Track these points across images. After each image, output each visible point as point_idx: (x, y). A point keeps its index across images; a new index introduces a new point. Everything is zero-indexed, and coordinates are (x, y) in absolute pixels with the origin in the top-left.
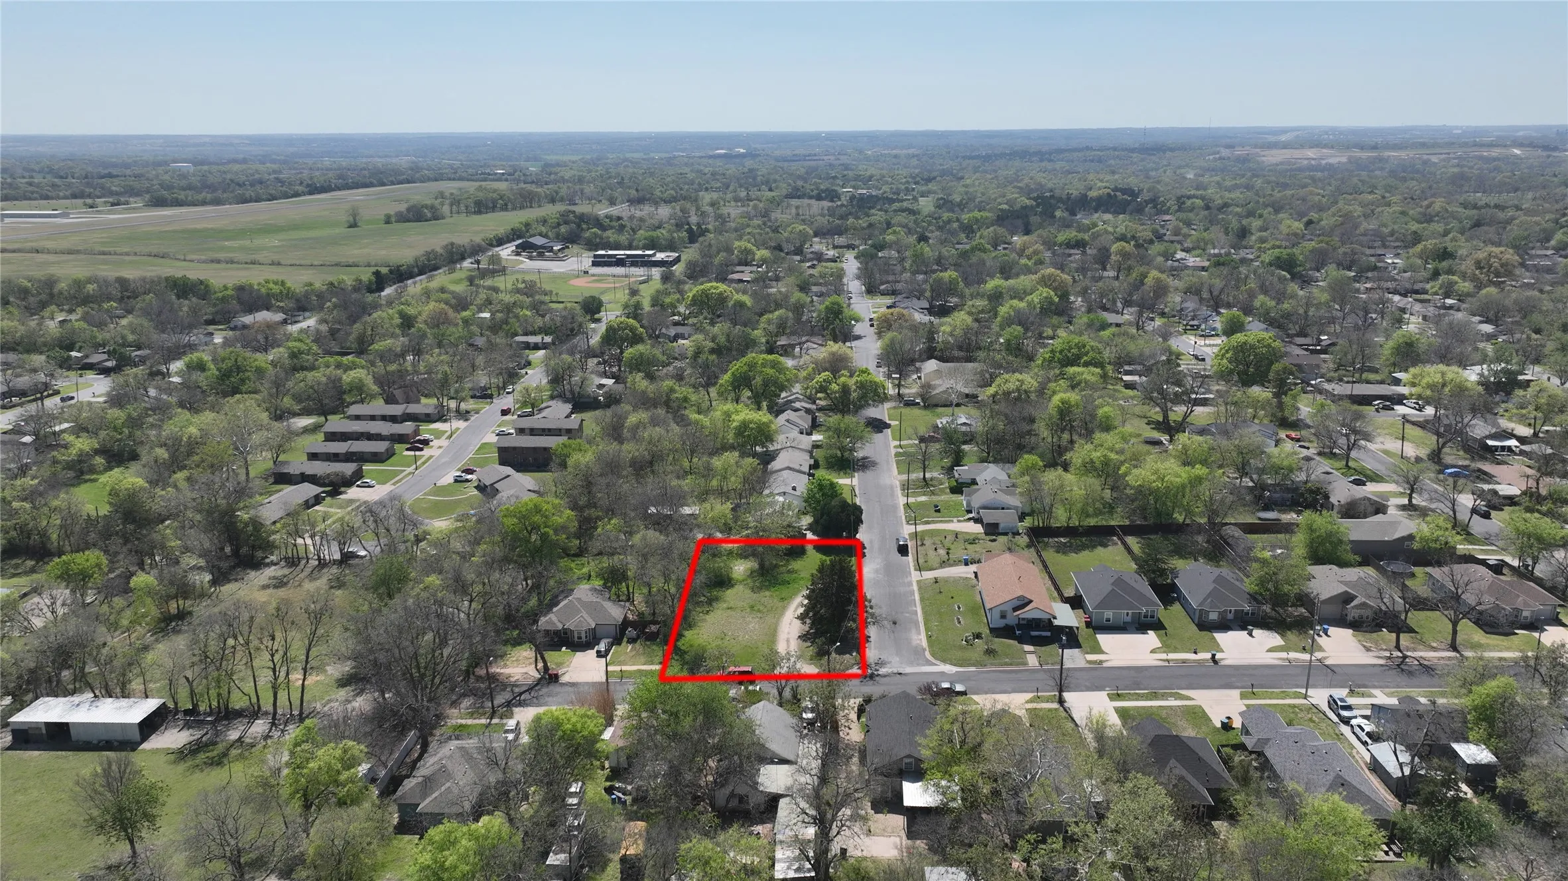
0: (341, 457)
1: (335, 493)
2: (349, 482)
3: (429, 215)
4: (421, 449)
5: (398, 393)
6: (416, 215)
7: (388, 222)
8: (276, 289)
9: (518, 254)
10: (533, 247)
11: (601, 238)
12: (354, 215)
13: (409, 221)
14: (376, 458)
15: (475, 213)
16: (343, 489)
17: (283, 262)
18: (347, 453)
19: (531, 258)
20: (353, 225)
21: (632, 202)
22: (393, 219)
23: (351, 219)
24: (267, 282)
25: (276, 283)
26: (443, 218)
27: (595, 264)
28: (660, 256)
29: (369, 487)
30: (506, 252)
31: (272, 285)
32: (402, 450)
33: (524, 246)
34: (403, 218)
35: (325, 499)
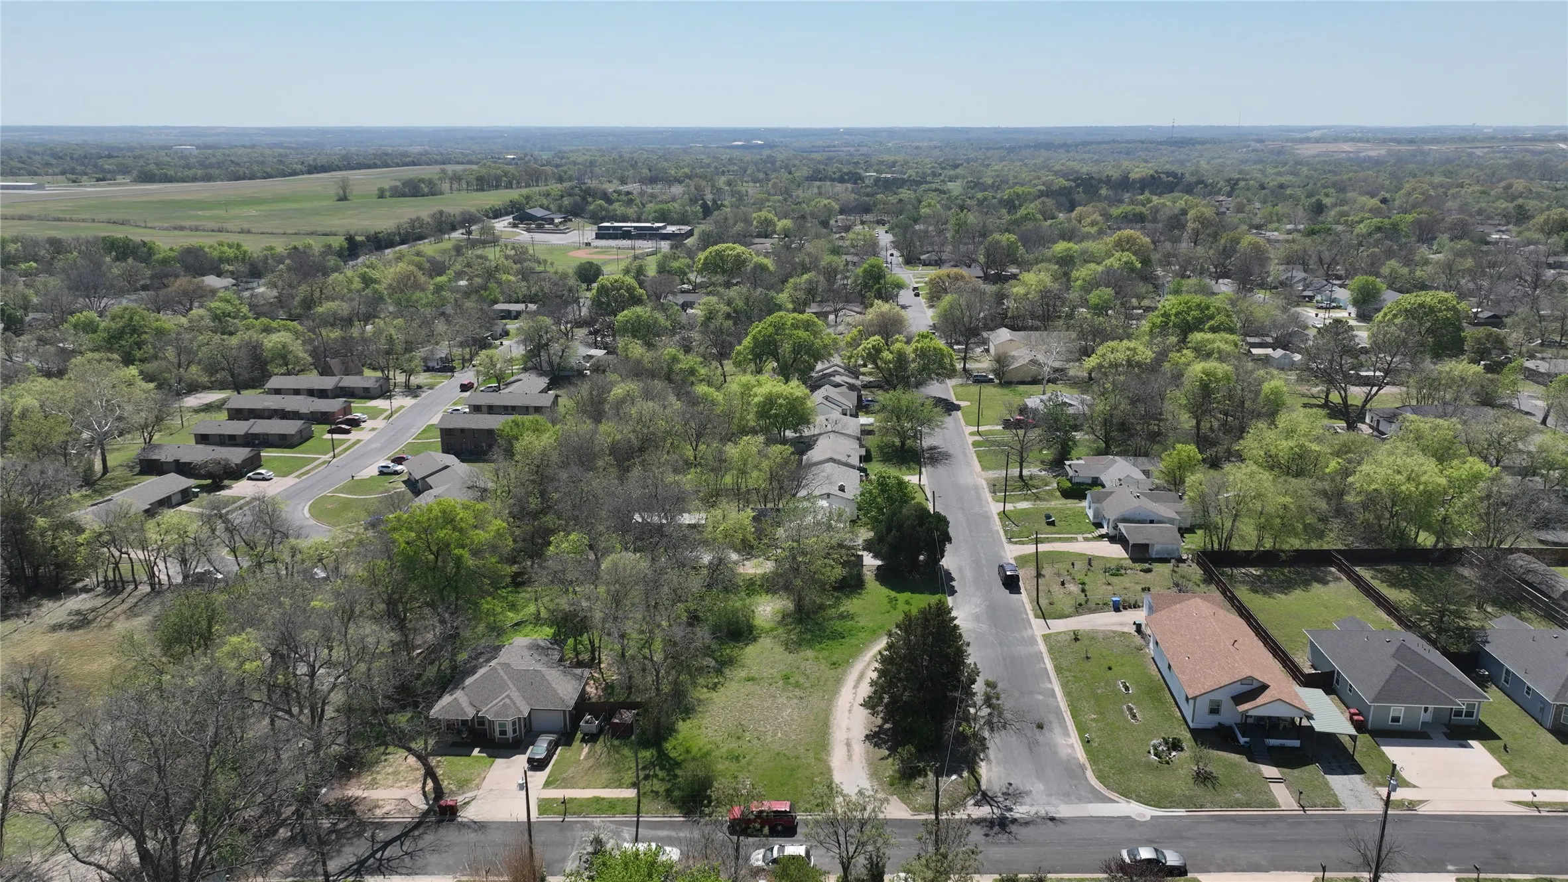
0: (239, 441)
1: (217, 486)
2: (237, 473)
3: (426, 190)
4: (347, 432)
5: (334, 363)
6: (412, 190)
7: (381, 196)
8: (230, 253)
9: (515, 226)
10: (532, 218)
11: (607, 210)
12: (344, 188)
13: (404, 195)
14: (284, 442)
15: (477, 190)
16: (226, 482)
17: (253, 230)
18: (246, 435)
19: (529, 230)
20: (343, 198)
21: (642, 181)
22: (388, 194)
23: (341, 192)
26: (442, 193)
27: (598, 237)
28: (671, 229)
29: (264, 479)
30: (501, 225)
31: (226, 248)
32: (322, 433)
33: (522, 217)
34: (397, 193)
35: (196, 495)
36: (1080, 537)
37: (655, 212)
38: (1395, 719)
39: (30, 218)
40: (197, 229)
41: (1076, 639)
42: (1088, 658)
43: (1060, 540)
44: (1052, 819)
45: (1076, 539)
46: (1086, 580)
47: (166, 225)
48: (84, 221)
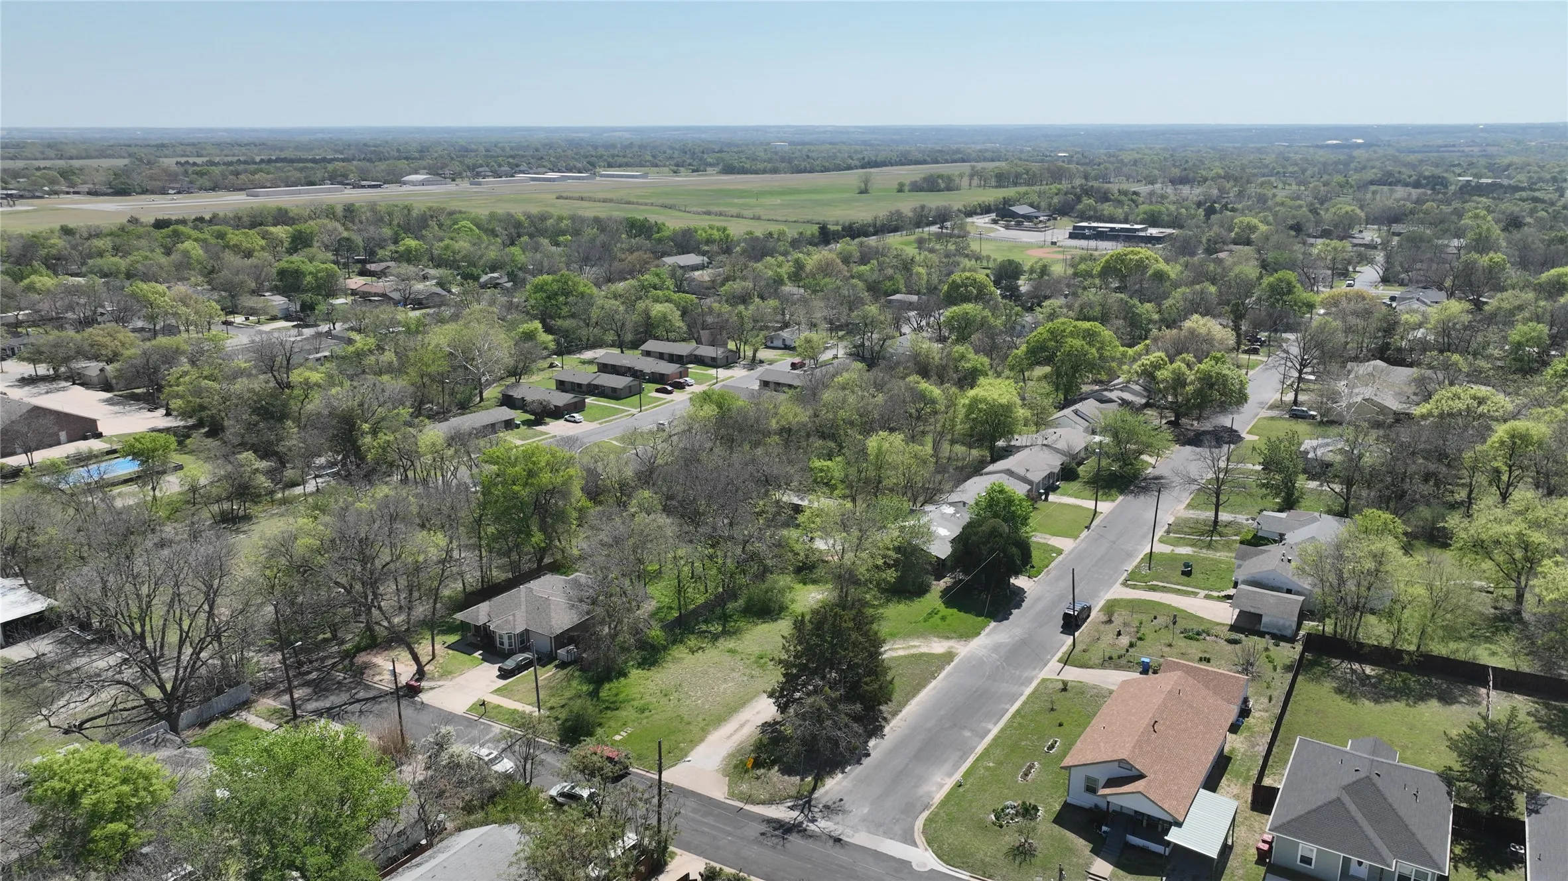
0: (584, 389)
1: (539, 422)
2: (557, 413)
3: (943, 186)
4: (670, 392)
5: (705, 334)
6: (930, 185)
7: (900, 190)
8: (716, 235)
9: (995, 222)
10: (1014, 215)
11: (1095, 210)
12: (866, 182)
13: (921, 190)
14: (614, 394)
15: (996, 187)
16: (547, 420)
17: (763, 217)
18: (589, 385)
19: (1007, 227)
20: (864, 191)
21: (1173, 182)
22: (906, 188)
23: (863, 186)
24: (711, 228)
25: (718, 230)
26: (958, 189)
27: (1072, 236)
28: (1153, 231)
29: (575, 422)
30: (982, 221)
31: (715, 232)
32: (650, 390)
33: (1004, 213)
34: (916, 188)
35: (518, 426)
36: (1203, 593)
37: (1145, 213)
38: (1306, 860)
39: (611, 201)
40: (721, 214)
41: (1065, 689)
42: (1052, 709)
43: (1178, 592)
44: (838, 840)
45: (1195, 594)
46: (1150, 637)
47: (700, 210)
48: (646, 204)
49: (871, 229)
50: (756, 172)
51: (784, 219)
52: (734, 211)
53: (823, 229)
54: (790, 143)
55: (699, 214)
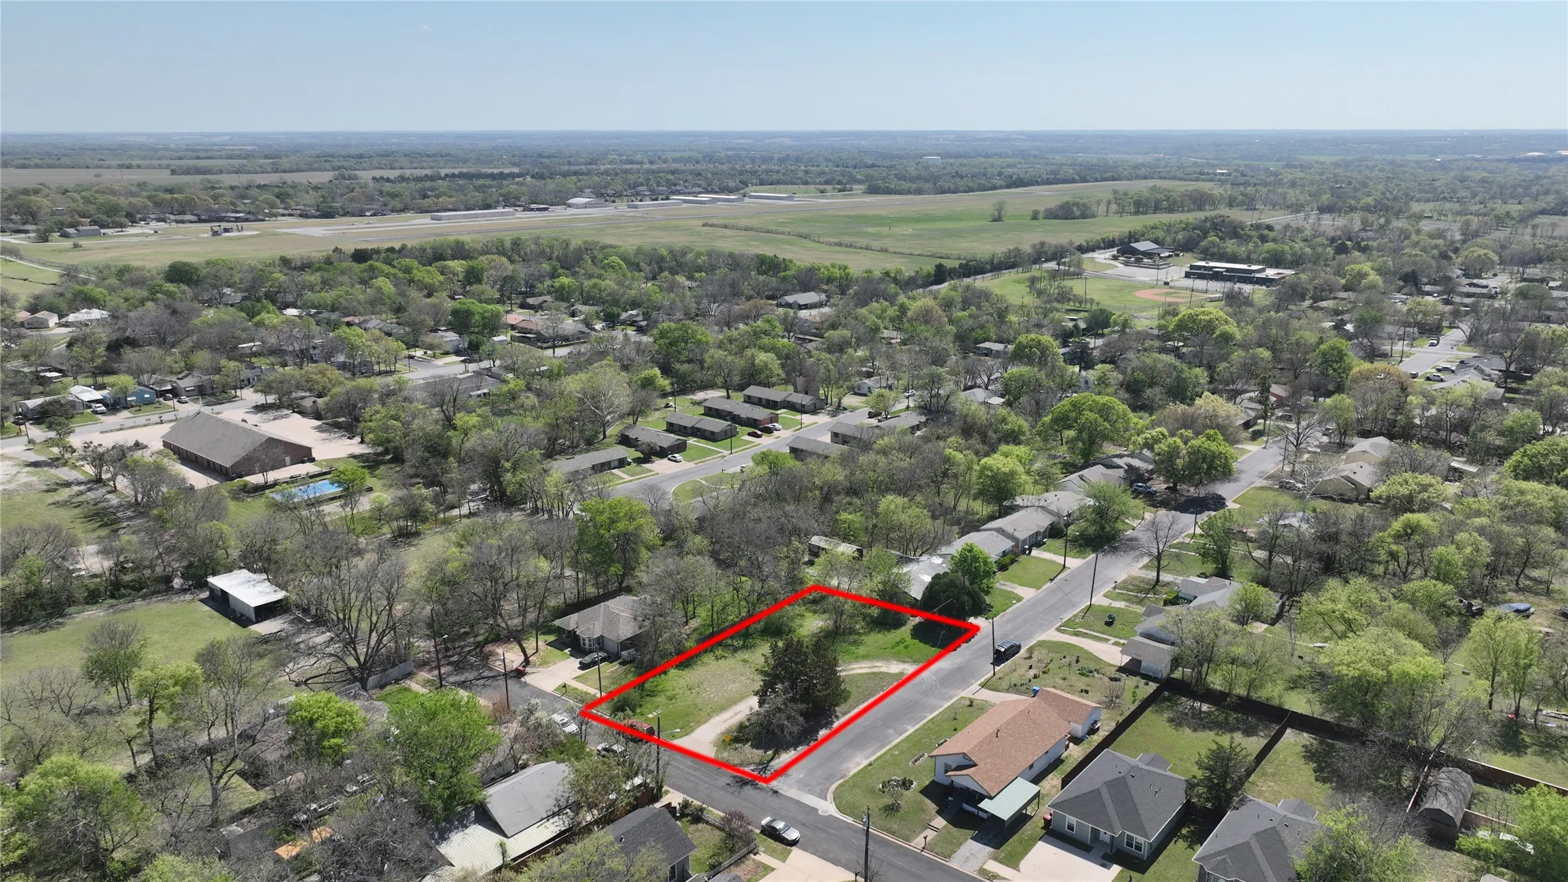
3: (1078, 213)
4: (759, 436)
5: (799, 381)
6: (1065, 212)
7: (1035, 217)
8: (836, 273)
9: (1115, 258)
10: (1135, 252)
12: (1000, 210)
13: (1055, 218)
15: (1131, 215)
17: (889, 250)
19: (1126, 264)
20: (997, 219)
21: (1318, 210)
22: (1041, 216)
23: (996, 213)
24: (833, 266)
25: (840, 268)
26: (1094, 216)
27: (1188, 275)
28: (1271, 273)
30: (1102, 257)
31: (837, 270)
32: (743, 434)
33: (1126, 249)
34: (1051, 215)
35: (629, 464)
39: (752, 229)
47: (834, 240)
49: (988, 266)
50: (900, 193)
51: (908, 251)
52: (863, 242)
53: (939, 267)
54: (943, 156)
55: (830, 244)
